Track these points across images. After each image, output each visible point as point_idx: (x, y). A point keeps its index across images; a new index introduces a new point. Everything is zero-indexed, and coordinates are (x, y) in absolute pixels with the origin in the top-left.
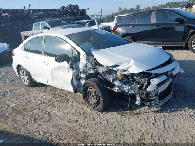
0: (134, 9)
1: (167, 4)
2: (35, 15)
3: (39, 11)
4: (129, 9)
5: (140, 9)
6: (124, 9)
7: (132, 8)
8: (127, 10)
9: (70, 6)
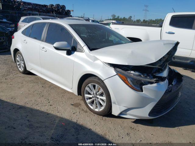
0: (126, 19)
1: (156, 20)
2: (24, 7)
3: (29, 4)
4: (122, 18)
5: (131, 20)
6: (118, 17)
7: (124, 17)
8: (120, 18)
9: (58, 5)
